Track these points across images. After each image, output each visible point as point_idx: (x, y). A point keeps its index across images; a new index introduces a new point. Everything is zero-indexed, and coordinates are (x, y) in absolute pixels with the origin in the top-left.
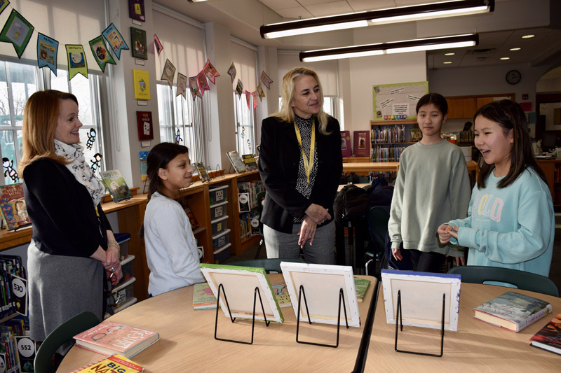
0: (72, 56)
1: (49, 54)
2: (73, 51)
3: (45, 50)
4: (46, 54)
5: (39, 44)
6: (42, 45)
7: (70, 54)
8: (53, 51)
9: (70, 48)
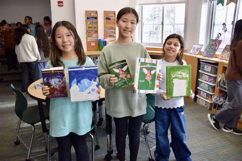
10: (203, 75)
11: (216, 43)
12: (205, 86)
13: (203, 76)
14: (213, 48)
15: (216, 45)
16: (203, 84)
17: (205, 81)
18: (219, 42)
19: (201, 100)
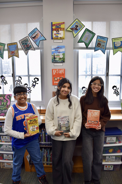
0: (115, 44)
1: (102, 44)
2: (116, 41)
3: (100, 43)
4: (100, 44)
5: (97, 40)
6: (99, 41)
7: (114, 43)
8: (105, 43)
9: (114, 40)
10: (1, 136)
11: (5, 99)
12: (7, 148)
13: (2, 138)
14: (3, 104)
15: (7, 100)
16: (4, 146)
17: (6, 142)
18: (8, 97)
19: (7, 164)
